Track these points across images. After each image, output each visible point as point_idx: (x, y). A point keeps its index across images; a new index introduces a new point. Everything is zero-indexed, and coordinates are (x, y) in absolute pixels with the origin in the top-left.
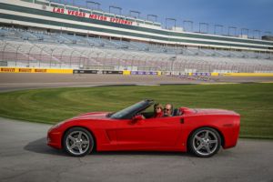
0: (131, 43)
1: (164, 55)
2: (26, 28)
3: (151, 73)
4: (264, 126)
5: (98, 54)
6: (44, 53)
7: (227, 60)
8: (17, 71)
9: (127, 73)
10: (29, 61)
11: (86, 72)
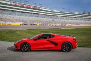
0: (39, 15)
1: (50, 19)
2: (5, 10)
3: (46, 25)
4: (83, 43)
5: (28, 19)
6: (10, 18)
7: (71, 21)
8: (2, 24)
9: (38, 25)
10: (5, 21)
11: (24, 25)
